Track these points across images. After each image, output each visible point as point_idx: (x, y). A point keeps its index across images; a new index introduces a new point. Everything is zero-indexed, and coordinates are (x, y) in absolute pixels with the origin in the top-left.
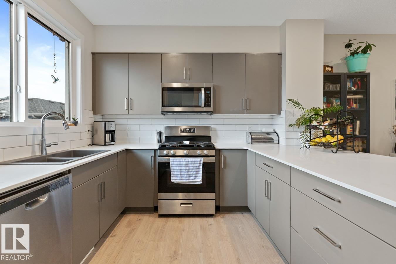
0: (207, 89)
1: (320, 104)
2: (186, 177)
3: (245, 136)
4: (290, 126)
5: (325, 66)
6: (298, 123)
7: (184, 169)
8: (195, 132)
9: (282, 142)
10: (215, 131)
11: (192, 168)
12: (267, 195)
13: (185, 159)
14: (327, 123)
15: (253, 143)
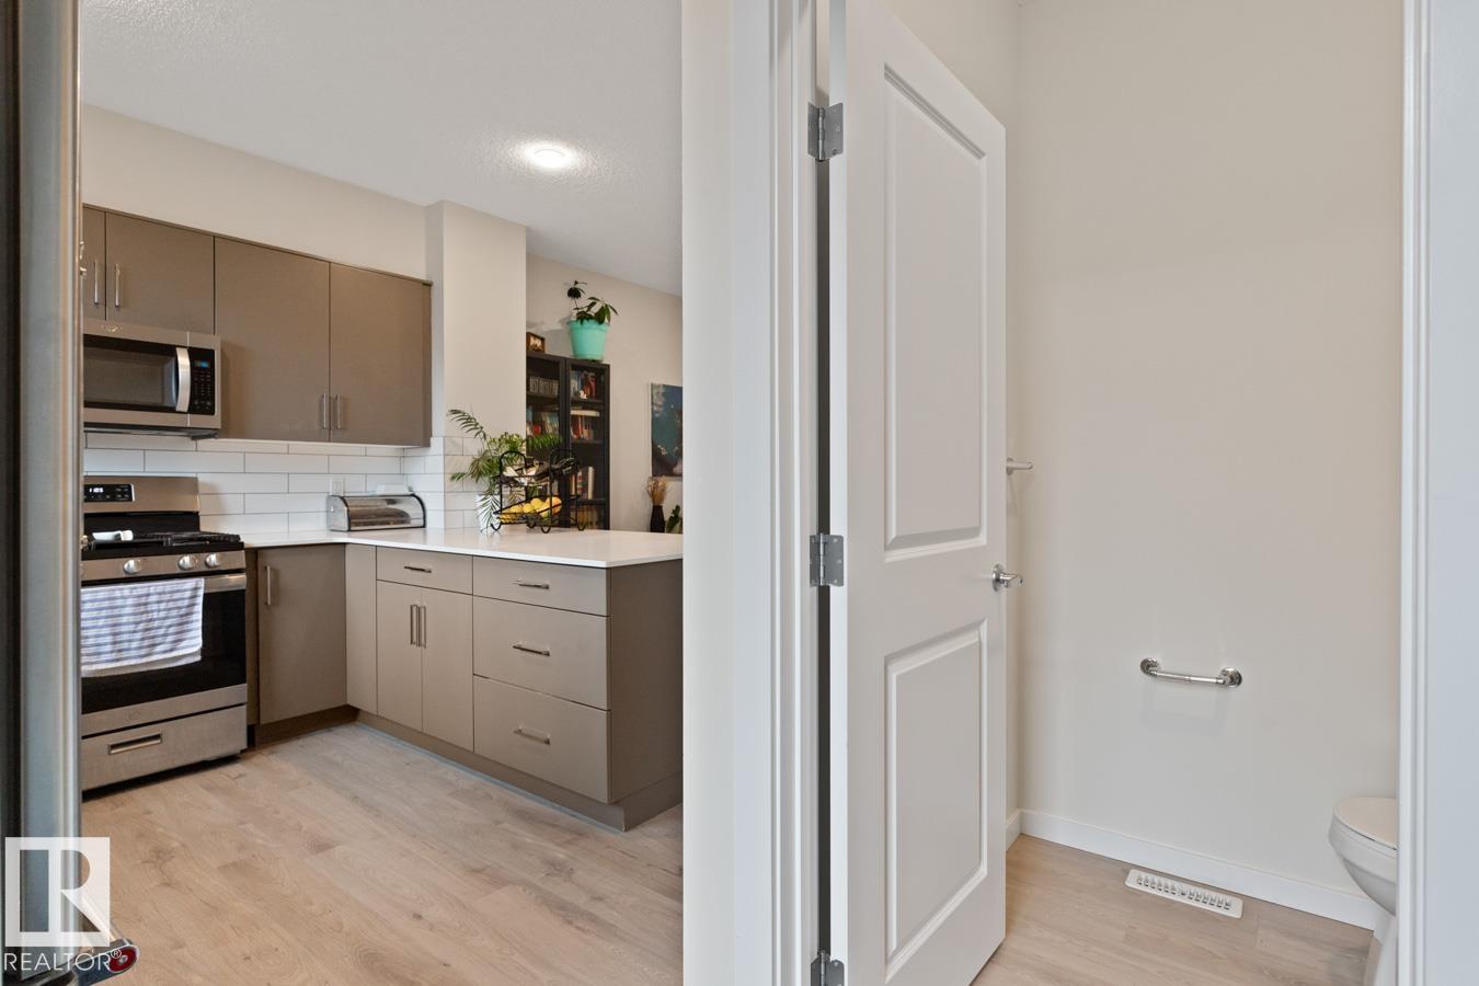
0: (199, 355)
1: (520, 428)
2: (140, 648)
3: (323, 507)
4: (453, 478)
5: (529, 335)
6: (477, 473)
7: (129, 623)
8: (130, 499)
9: (435, 519)
10: (214, 493)
11: (162, 614)
12: (415, 640)
13: (135, 588)
14: (532, 472)
15: (353, 528)
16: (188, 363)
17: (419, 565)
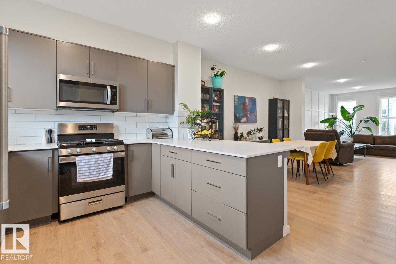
0: (113, 88)
2: (96, 174)
3: (145, 131)
4: (181, 123)
5: (202, 81)
6: (188, 122)
7: (93, 167)
8: (96, 129)
9: (175, 136)
10: (118, 128)
11: (102, 164)
12: (172, 175)
13: (95, 156)
14: (205, 121)
15: (153, 138)
16: (110, 90)
17: (173, 151)
